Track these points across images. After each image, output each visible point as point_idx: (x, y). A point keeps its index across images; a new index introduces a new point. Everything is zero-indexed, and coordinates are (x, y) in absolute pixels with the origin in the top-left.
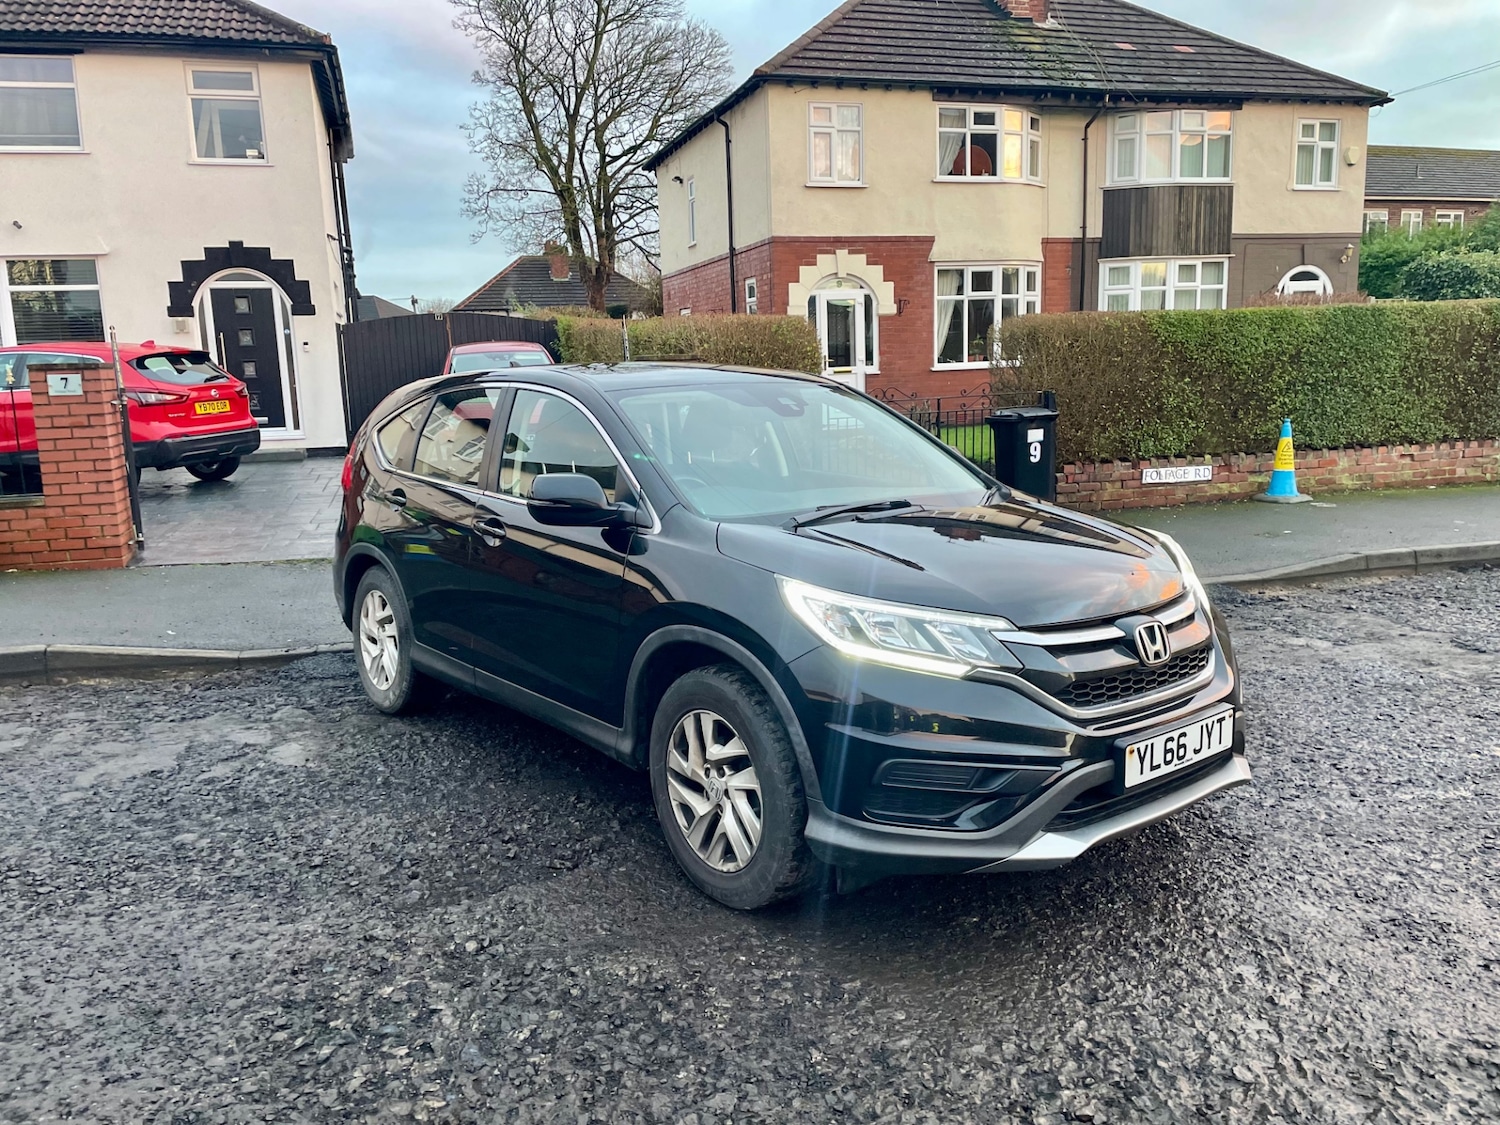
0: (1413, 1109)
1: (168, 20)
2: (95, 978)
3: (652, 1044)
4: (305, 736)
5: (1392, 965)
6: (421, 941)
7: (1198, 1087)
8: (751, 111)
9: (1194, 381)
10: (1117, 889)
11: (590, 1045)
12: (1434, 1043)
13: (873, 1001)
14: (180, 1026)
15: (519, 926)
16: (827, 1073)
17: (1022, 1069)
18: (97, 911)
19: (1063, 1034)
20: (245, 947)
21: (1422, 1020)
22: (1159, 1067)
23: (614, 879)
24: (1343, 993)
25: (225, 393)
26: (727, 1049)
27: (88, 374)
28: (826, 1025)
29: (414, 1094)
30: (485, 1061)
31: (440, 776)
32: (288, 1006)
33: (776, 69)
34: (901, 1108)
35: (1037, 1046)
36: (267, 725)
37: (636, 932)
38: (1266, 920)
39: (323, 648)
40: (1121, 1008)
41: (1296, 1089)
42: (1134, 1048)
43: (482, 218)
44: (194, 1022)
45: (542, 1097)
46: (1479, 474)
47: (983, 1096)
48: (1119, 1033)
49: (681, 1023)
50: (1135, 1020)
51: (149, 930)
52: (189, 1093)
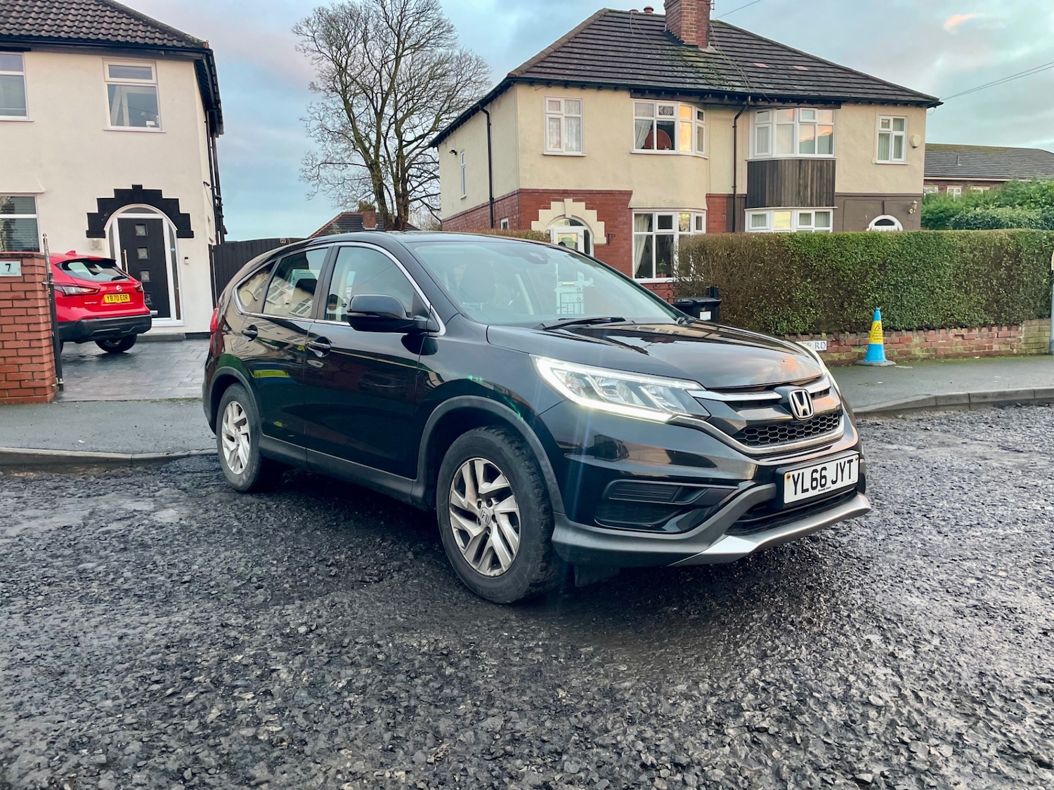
0: (1003, 722)
1: (93, 30)
2: (14, 652)
3: (439, 688)
4: (180, 505)
5: (977, 632)
6: (264, 626)
7: (844, 710)
8: (505, 102)
9: (814, 281)
10: (777, 589)
11: (391, 689)
12: (1012, 680)
13: (603, 659)
14: (79, 682)
15: (338, 616)
16: (570, 704)
17: (714, 700)
18: (18, 611)
19: (743, 677)
20: (130, 632)
21: (1002, 666)
22: (815, 697)
23: (410, 587)
24: (944, 650)
25: (127, 289)
26: (495, 690)
27: (26, 261)
28: (569, 674)
29: (257, 722)
30: (312, 700)
31: (280, 527)
32: (162, 668)
33: (523, 73)
34: (626, 725)
35: (723, 684)
36: (152, 499)
37: (426, 619)
38: (885, 607)
39: (194, 452)
40: (784, 661)
41: (916, 710)
42: (795, 686)
43: (315, 182)
44: (89, 679)
45: (356, 723)
46: (1009, 349)
47: (687, 717)
48: (783, 676)
49: (460, 674)
50: (795, 669)
51: (57, 622)
52: (83, 724)
